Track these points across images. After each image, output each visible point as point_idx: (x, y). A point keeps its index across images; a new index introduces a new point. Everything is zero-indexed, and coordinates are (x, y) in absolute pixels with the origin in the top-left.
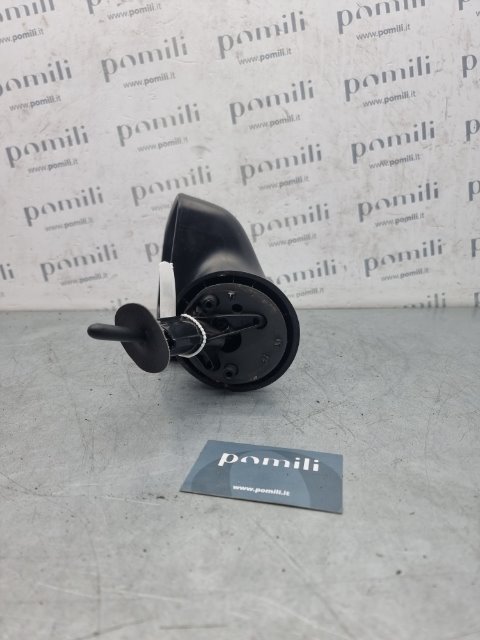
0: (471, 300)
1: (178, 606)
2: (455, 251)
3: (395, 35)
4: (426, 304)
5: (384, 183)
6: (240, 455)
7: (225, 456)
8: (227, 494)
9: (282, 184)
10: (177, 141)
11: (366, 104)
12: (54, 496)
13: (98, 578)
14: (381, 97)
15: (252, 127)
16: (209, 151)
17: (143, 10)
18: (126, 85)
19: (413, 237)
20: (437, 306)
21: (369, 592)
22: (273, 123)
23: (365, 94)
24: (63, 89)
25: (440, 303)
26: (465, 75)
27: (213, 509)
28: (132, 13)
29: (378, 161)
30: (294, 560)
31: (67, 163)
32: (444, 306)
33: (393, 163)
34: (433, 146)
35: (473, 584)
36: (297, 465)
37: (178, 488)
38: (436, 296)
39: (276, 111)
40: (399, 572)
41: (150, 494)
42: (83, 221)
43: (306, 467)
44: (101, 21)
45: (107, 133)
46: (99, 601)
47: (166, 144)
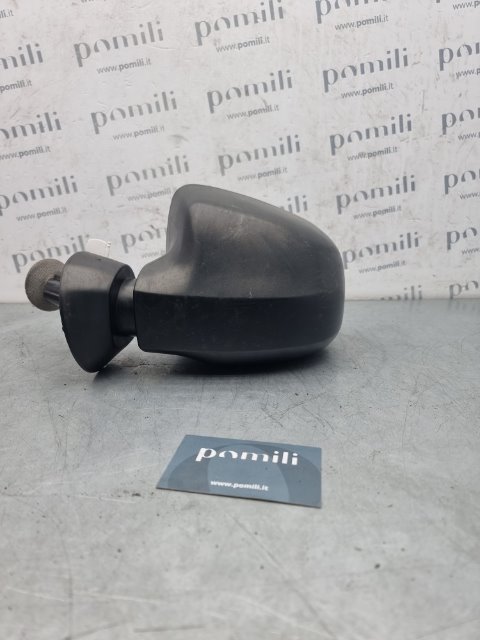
0: (447, 293)
1: (154, 608)
2: (431, 244)
3: (373, 26)
4: (403, 296)
5: (362, 175)
6: (218, 450)
7: (203, 451)
8: (205, 490)
9: (260, 175)
10: (154, 130)
11: (344, 96)
12: (24, 496)
13: (70, 581)
14: (360, 88)
15: (230, 117)
16: (186, 140)
18: (100, 71)
19: (391, 230)
20: (413, 298)
21: (349, 587)
22: (251, 113)
23: (343, 85)
24: (34, 73)
25: (417, 295)
26: (442, 68)
27: (190, 506)
29: (355, 154)
30: (272, 557)
31: (39, 150)
32: (421, 298)
33: (371, 155)
34: (410, 139)
35: (451, 576)
36: (275, 459)
37: (155, 484)
38: (413, 288)
39: (254, 101)
40: (377, 566)
41: (125, 492)
42: (56, 211)
43: (285, 461)
44: (73, 4)
45: (81, 119)
46: (71, 604)
47: (142, 133)
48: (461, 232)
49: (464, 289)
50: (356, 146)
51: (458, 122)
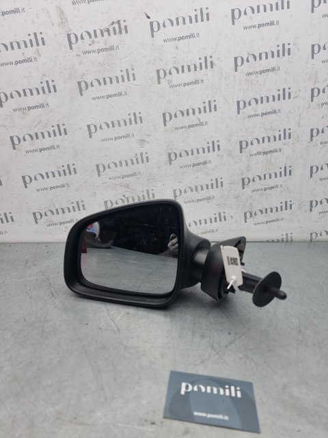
0: (308, 238)
2: (300, 208)
3: (270, 74)
4: (280, 239)
5: (258, 166)
6: (192, 384)
7: (184, 385)
9: (194, 165)
10: (127, 136)
11: (250, 116)
12: (88, 425)
14: (259, 112)
15: (176, 129)
16: (148, 143)
17: (106, 49)
18: (94, 99)
19: (275, 199)
20: (287, 241)
22: (190, 126)
23: (249, 110)
24: (51, 99)
25: (289, 239)
26: (312, 101)
28: (99, 51)
29: (255, 152)
31: (52, 147)
32: (292, 241)
33: (265, 153)
34: (290, 144)
36: (227, 392)
37: (162, 414)
38: (287, 234)
39: (192, 119)
41: (146, 421)
42: (63, 186)
43: (233, 394)
44: (77, 55)
45: (80, 129)
47: (120, 138)
48: (319, 201)
49: (319, 235)
50: (255, 148)
51: (320, 134)
